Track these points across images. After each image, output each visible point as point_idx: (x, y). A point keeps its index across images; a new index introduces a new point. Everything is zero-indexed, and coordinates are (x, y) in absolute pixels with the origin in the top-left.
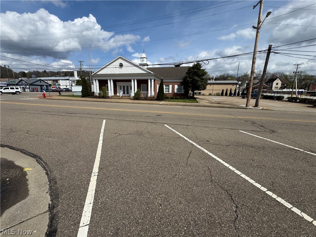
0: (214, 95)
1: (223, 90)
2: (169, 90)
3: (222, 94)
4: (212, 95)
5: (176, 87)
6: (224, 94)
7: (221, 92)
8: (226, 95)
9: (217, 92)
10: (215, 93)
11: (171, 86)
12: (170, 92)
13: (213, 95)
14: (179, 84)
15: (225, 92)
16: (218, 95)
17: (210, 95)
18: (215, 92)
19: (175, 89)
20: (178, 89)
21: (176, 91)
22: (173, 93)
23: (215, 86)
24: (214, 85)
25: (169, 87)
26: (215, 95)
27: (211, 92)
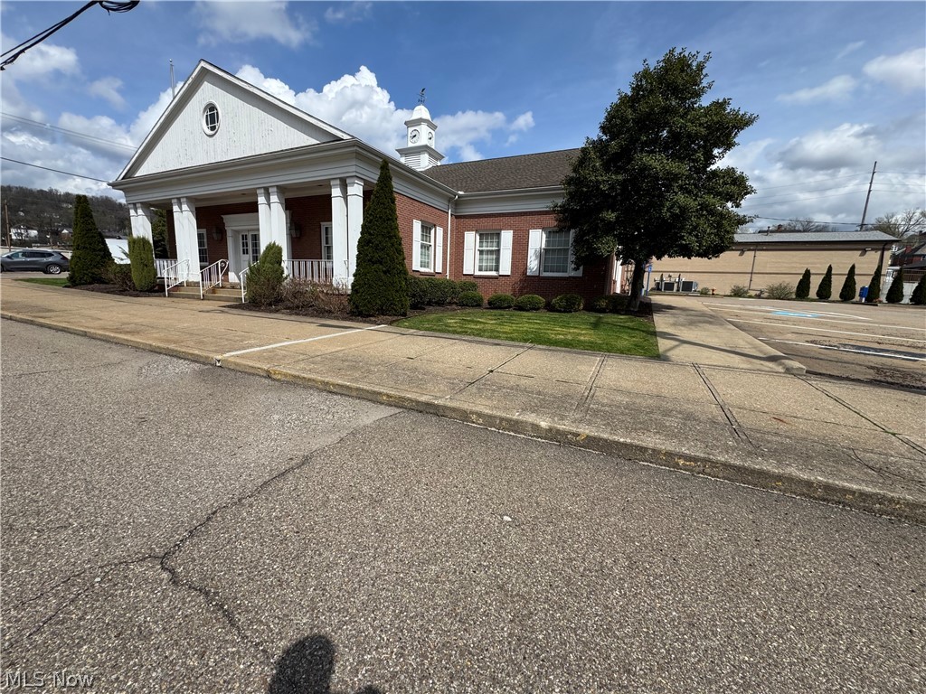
0: (758, 297)
1: (807, 275)
2: (498, 260)
3: (802, 292)
4: (750, 297)
5: (537, 239)
6: (813, 292)
7: (794, 282)
8: (824, 294)
9: (775, 281)
10: (763, 287)
11: (507, 237)
12: (506, 268)
13: (753, 293)
14: (551, 221)
15: (815, 283)
16: (778, 294)
17: (738, 293)
18: (761, 283)
19: (531, 253)
20: (545, 255)
21: (533, 264)
22: (518, 277)
23: (762, 256)
24: (758, 253)
25: (498, 244)
26: (766, 295)
27: (743, 282)
